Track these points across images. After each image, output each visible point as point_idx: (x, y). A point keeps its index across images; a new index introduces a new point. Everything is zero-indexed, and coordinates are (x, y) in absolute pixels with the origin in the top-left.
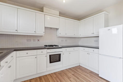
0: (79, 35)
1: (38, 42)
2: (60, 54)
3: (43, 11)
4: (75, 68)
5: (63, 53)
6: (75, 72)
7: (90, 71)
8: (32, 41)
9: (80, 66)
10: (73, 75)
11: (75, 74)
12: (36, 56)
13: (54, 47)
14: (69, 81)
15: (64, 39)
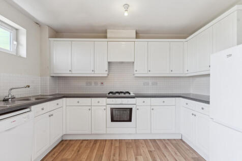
0: (187, 72)
1: (102, 86)
2: (132, 109)
3: (106, 37)
4: (168, 141)
5: (138, 107)
6: (159, 149)
7: (196, 156)
8: (93, 84)
9: (181, 140)
10: (150, 152)
11: (155, 152)
12: (90, 107)
13: (123, 95)
14: (134, 158)
15: (150, 81)
